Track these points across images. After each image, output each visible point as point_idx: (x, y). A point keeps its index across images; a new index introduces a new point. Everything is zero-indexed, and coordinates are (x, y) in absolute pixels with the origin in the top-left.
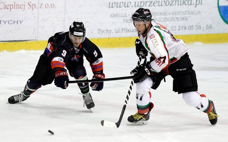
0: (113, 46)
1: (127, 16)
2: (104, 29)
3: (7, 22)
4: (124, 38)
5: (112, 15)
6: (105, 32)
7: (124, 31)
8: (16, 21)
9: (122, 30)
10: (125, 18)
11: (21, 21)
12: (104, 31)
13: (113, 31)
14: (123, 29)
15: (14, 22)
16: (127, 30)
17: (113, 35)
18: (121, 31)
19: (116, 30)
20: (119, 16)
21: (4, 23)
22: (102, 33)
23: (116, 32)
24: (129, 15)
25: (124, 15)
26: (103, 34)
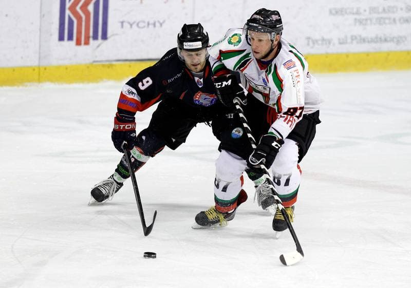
0: (336, 70)
1: (360, 13)
2: (317, 36)
3: (136, 24)
4: (354, 54)
5: (334, 12)
6: (320, 42)
7: (355, 42)
8: (152, 22)
9: (352, 40)
10: (357, 17)
11: (161, 21)
12: (317, 41)
13: (336, 41)
14: (354, 38)
15: (148, 24)
16: (361, 39)
17: (335, 48)
18: (349, 40)
19: (339, 39)
20: (346, 13)
21: (129, 26)
22: (314, 43)
23: (340, 43)
24: (365, 11)
25: (355, 10)
26: (316, 46)
